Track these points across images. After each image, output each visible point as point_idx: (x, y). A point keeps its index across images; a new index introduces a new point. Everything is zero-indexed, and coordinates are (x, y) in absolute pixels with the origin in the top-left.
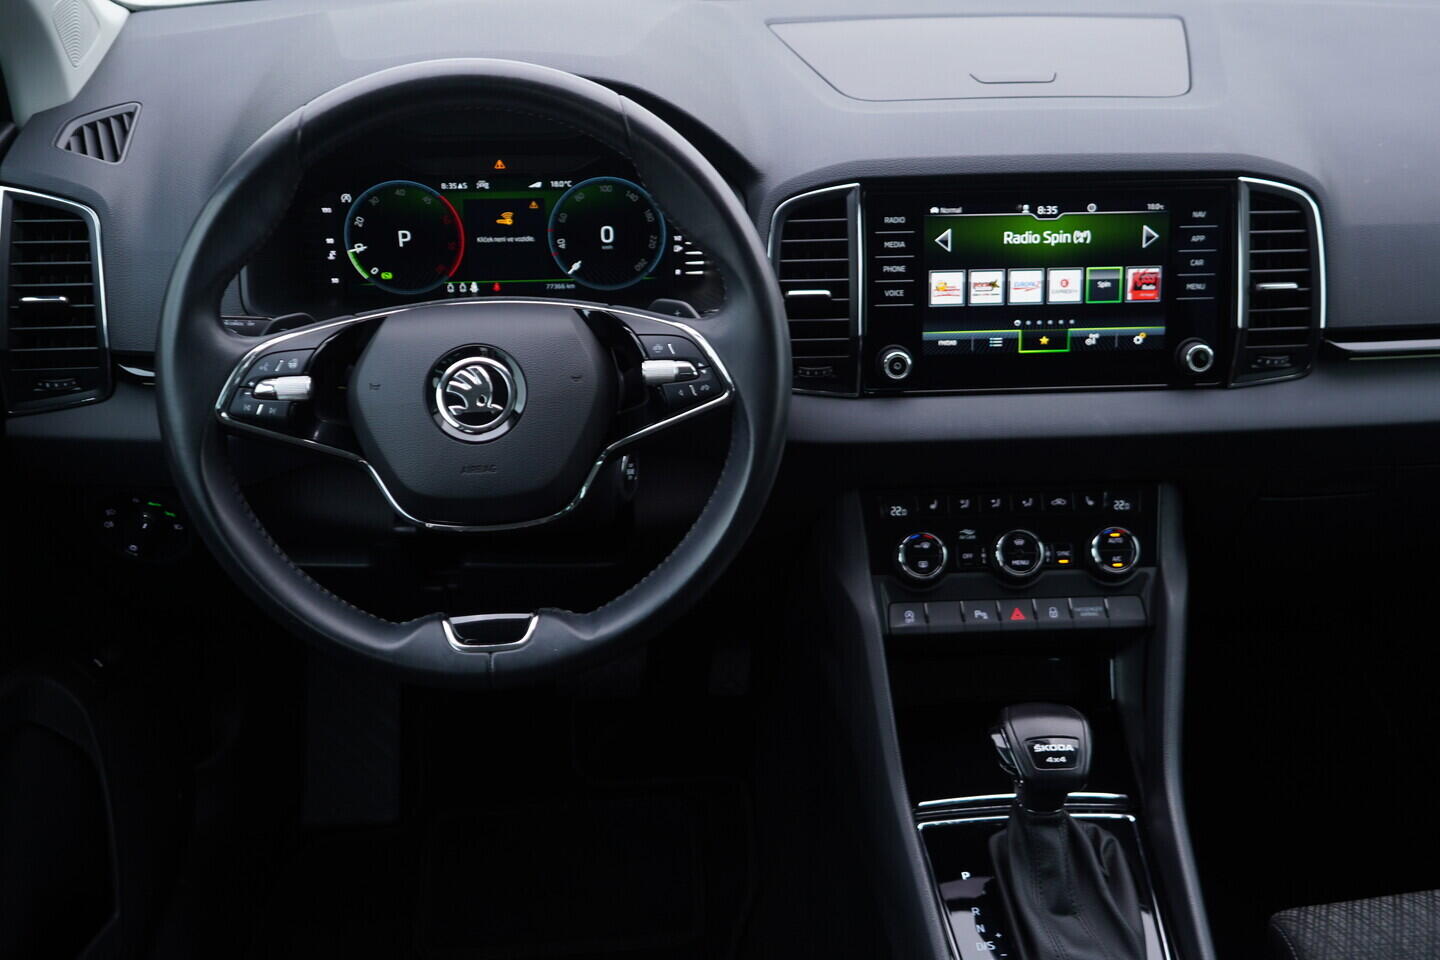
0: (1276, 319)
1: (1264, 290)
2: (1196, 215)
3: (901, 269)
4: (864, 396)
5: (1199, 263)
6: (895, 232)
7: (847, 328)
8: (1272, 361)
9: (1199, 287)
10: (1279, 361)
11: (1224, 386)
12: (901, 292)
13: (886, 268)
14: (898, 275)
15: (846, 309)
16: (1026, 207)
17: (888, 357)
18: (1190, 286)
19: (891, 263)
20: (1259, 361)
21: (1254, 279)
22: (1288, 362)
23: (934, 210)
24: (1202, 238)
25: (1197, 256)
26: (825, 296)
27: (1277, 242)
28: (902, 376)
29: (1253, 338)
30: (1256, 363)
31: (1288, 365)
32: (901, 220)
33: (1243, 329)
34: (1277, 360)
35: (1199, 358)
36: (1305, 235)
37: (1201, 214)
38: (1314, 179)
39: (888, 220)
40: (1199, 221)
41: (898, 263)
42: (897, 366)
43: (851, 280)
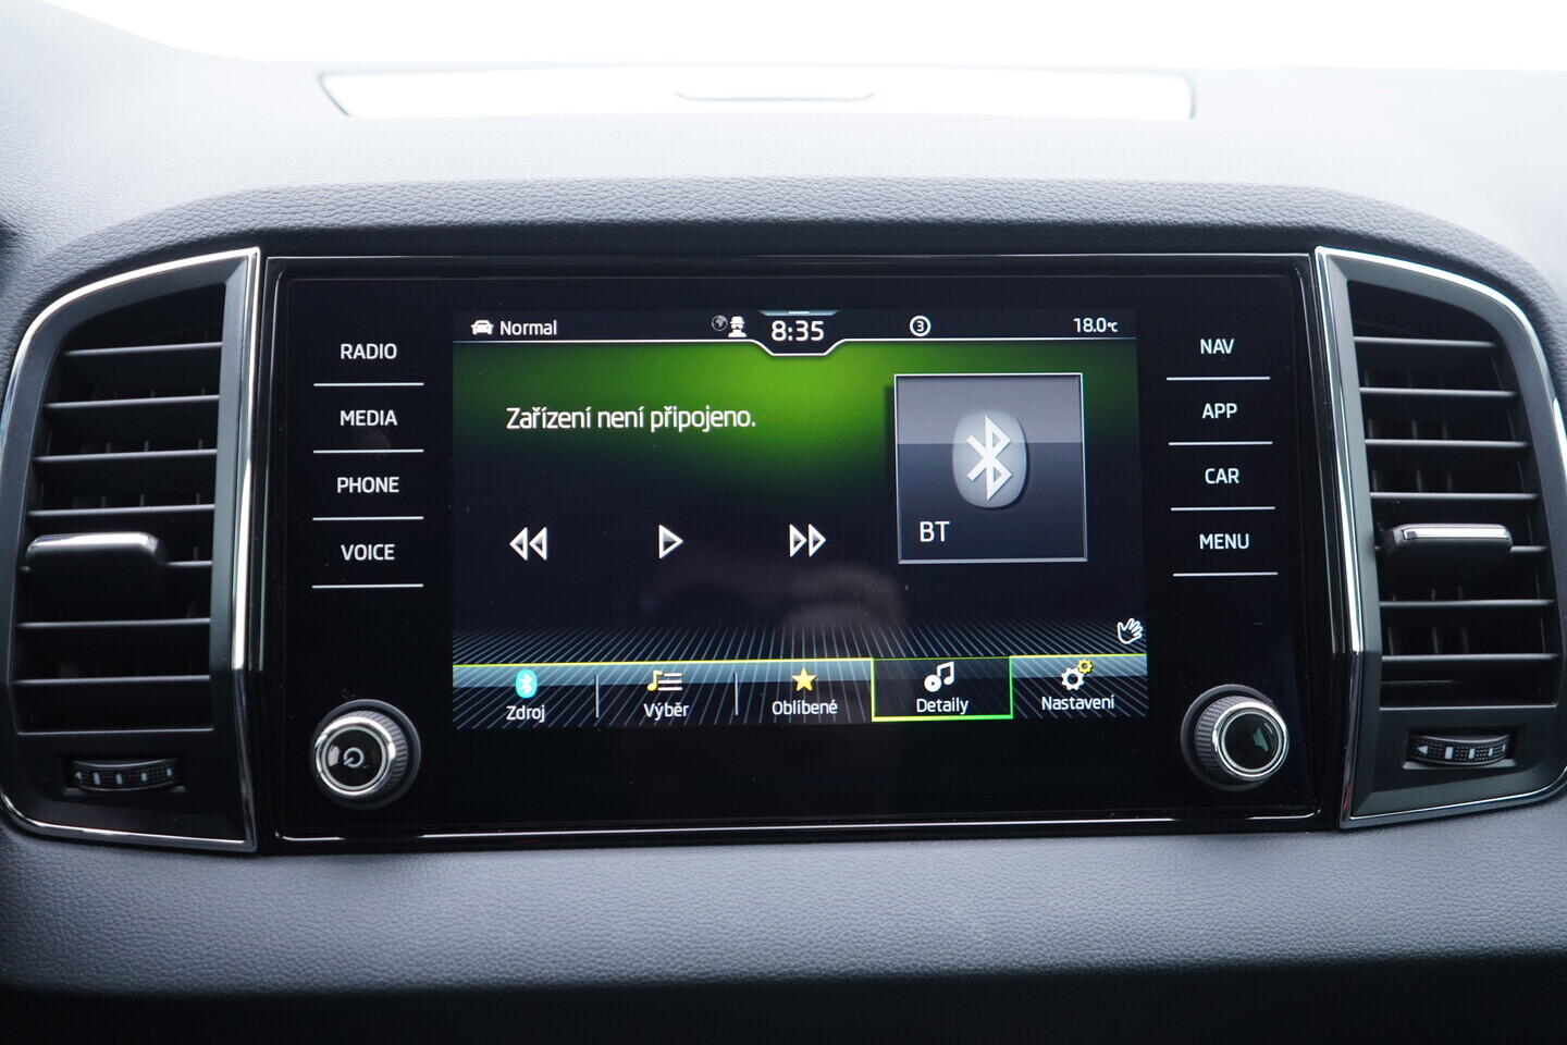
0: (1456, 629)
2: (1206, 346)
3: (388, 485)
4: (268, 849)
5: (1230, 476)
6: (369, 386)
7: (197, 648)
8: (1460, 752)
9: (1233, 541)
10: (1481, 749)
11: (1328, 823)
12: (388, 548)
13: (345, 483)
14: (379, 502)
15: (197, 591)
16: (738, 321)
17: (327, 730)
18: (1209, 541)
19: (359, 468)
20: (1424, 750)
21: (1386, 516)
22: (1508, 756)
23: (482, 327)
24: (1230, 409)
25: (1223, 459)
26: (135, 553)
27: (1433, 417)
28: (367, 789)
29: (1398, 684)
30: (1413, 755)
31: (1509, 763)
32: (385, 351)
33: (1364, 654)
34: (1473, 746)
35: (1243, 735)
36: (1516, 402)
37: (1223, 347)
38: (1529, 271)
39: (346, 351)
40: (1216, 363)
41: (379, 467)
42: (355, 758)
43: (220, 507)
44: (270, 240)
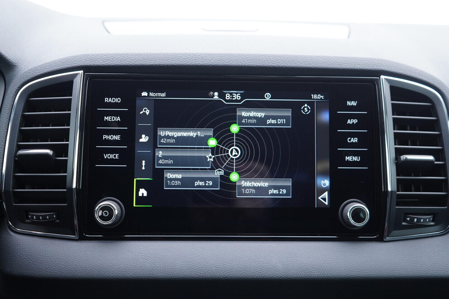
0: (419, 185)
1: (408, 161)
2: (349, 103)
3: (117, 138)
4: (82, 238)
5: (355, 140)
6: (112, 110)
7: (63, 182)
8: (419, 220)
9: (355, 159)
10: (425, 219)
11: (381, 239)
12: (117, 155)
13: (105, 137)
14: (115, 142)
15: (63, 166)
16: (216, 94)
17: (99, 206)
18: (348, 158)
19: (109, 132)
20: (408, 219)
21: (399, 153)
22: (433, 221)
24: (355, 121)
25: (353, 135)
26: (47, 155)
27: (414, 125)
28: (109, 222)
29: (401, 201)
30: (405, 221)
31: (433, 223)
32: (117, 100)
33: (392, 191)
34: (423, 218)
35: (357, 214)
36: (437, 121)
37: (354, 103)
38: (442, 83)
39: (106, 100)
40: (352, 108)
41: (115, 133)
42: (106, 214)
43: (70, 143)
44: (86, 69)
